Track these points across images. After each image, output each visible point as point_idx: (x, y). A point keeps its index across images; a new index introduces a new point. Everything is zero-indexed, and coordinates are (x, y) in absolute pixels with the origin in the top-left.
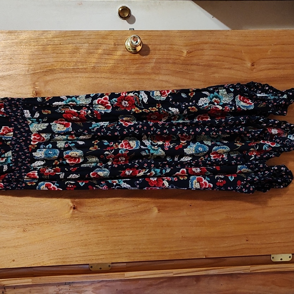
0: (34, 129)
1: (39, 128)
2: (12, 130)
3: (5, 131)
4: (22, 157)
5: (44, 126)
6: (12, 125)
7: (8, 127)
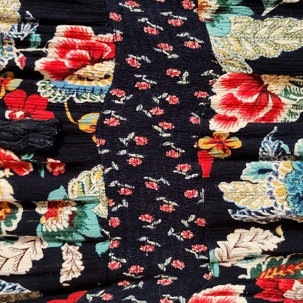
0: (235, 46)
1: (262, 45)
2: (109, 49)
3: (68, 55)
4: (162, 203)
5: (291, 36)
6: (114, 16)
7: (89, 30)
